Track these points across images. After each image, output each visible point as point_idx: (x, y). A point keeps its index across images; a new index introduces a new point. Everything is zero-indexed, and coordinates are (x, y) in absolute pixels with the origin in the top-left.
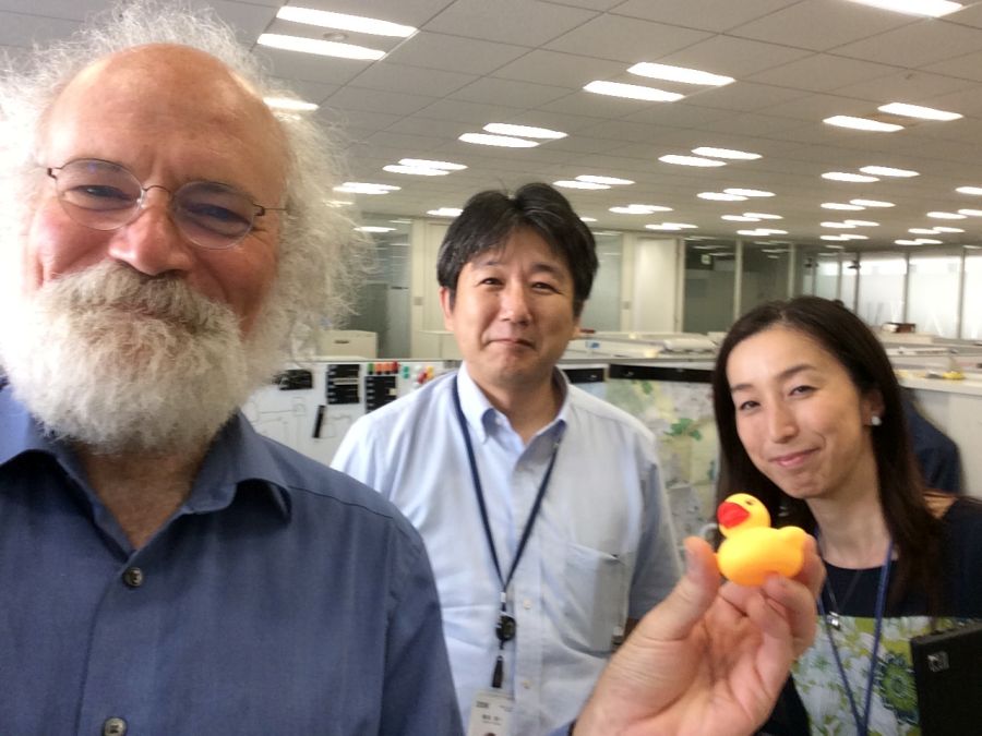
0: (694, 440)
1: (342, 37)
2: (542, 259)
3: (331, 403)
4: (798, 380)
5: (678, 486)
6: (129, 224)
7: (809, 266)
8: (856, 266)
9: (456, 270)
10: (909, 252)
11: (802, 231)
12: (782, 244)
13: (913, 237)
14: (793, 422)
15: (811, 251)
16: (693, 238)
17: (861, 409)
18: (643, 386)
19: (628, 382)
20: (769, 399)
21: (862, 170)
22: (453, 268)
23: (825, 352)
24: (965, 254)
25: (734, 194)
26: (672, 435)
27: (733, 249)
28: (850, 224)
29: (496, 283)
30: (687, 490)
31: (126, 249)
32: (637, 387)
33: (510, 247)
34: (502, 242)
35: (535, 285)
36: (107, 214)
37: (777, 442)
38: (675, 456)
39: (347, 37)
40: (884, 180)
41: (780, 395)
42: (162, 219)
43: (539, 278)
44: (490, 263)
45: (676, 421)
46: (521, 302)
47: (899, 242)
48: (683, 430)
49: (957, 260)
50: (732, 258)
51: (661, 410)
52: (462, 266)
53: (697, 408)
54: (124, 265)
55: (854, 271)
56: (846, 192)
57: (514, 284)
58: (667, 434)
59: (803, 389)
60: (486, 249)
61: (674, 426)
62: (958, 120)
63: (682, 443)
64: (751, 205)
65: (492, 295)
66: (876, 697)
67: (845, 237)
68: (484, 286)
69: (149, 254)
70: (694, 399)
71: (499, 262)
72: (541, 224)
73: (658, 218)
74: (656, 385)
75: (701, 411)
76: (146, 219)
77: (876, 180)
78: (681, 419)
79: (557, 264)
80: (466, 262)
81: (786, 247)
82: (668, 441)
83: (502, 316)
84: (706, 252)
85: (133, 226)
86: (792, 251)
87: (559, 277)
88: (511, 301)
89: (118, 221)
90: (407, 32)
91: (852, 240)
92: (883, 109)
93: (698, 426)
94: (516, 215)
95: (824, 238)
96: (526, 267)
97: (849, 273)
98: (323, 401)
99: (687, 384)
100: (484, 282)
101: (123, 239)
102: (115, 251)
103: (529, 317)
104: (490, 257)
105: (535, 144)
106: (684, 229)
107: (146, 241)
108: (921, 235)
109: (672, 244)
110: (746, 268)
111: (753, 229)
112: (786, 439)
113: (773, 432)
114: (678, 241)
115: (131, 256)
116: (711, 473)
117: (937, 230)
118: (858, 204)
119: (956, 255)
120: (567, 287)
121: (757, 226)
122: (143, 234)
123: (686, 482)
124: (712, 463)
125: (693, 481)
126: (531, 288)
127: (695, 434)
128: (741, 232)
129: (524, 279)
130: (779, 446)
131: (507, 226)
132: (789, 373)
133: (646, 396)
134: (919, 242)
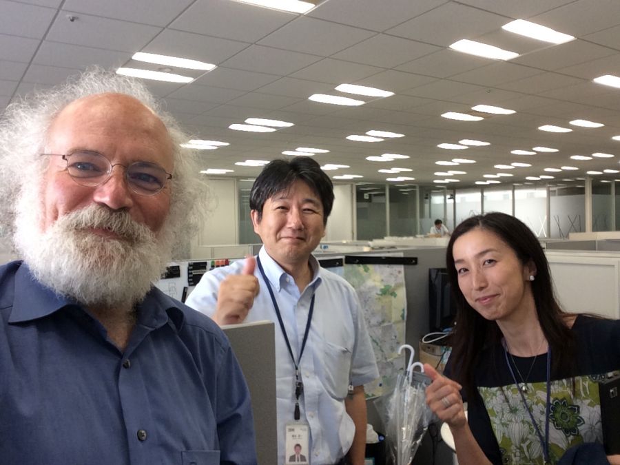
0: (393, 297)
1: (169, 70)
2: (308, 196)
3: (190, 285)
4: (488, 256)
5: (385, 324)
6: (104, 184)
7: (427, 198)
8: (453, 197)
9: (262, 203)
10: (482, 189)
11: (424, 178)
12: (411, 185)
13: (485, 180)
14: (485, 281)
15: (428, 190)
16: (360, 184)
17: (523, 272)
18: (364, 267)
19: (355, 265)
20: (473, 267)
21: (460, 142)
22: (260, 201)
23: (502, 242)
24: (514, 189)
25: (387, 157)
26: (381, 295)
27: (384, 189)
28: (451, 173)
29: (285, 209)
30: (390, 327)
31: (103, 195)
32: (361, 268)
33: (292, 190)
34: (288, 187)
35: (305, 210)
36: (90, 179)
37: (477, 290)
38: (383, 307)
39: (173, 70)
40: (472, 148)
41: (478, 265)
42: (122, 180)
43: (306, 206)
44: (281, 198)
45: (383, 287)
46: (299, 219)
47: (478, 183)
48: (387, 292)
49: (509, 193)
50: (384, 195)
51: (374, 281)
52: (265, 200)
53: (393, 279)
54: (103, 205)
55: (452, 201)
56: (450, 155)
57: (294, 210)
58: (377, 294)
59: (490, 261)
60: (279, 191)
61: (382, 290)
62: (513, 114)
63: (386, 299)
64: (396, 163)
65: (283, 215)
66: (551, 425)
67: (447, 181)
68: (279, 210)
69: (116, 198)
70: (391, 274)
71: (287, 198)
72: (308, 178)
73: (340, 172)
74: (371, 267)
75: (396, 280)
76: (113, 180)
77: (467, 147)
78: (385, 286)
79: (315, 199)
80: (268, 198)
81: (414, 187)
82: (380, 299)
83: (288, 226)
84: (366, 192)
85: (106, 185)
86: (417, 190)
87: (316, 205)
88: (293, 219)
89: (97, 182)
90: (209, 67)
91: (450, 183)
92: (474, 108)
93: (394, 289)
94: (294, 174)
95: (436, 181)
96: (300, 202)
97: (450, 202)
98: (186, 284)
99: (387, 265)
100: (279, 208)
101: (101, 191)
102: (97, 198)
103: (303, 227)
104: (281, 195)
105: (274, 130)
106: (355, 178)
107: (114, 191)
108: (490, 179)
109: (348, 187)
110: (391, 201)
111: (396, 177)
112: (481, 289)
113: (475, 285)
114: (352, 186)
115: (106, 200)
116: (403, 316)
117: (499, 175)
118: (456, 162)
119: (509, 189)
120: (321, 210)
121: (398, 175)
122: (113, 188)
123: (389, 322)
124: (403, 310)
125: (393, 321)
126: (302, 211)
127: (393, 294)
128: (389, 179)
129: (299, 207)
130: (478, 292)
131: (290, 179)
132: (483, 253)
133: (365, 273)
134: (488, 182)
